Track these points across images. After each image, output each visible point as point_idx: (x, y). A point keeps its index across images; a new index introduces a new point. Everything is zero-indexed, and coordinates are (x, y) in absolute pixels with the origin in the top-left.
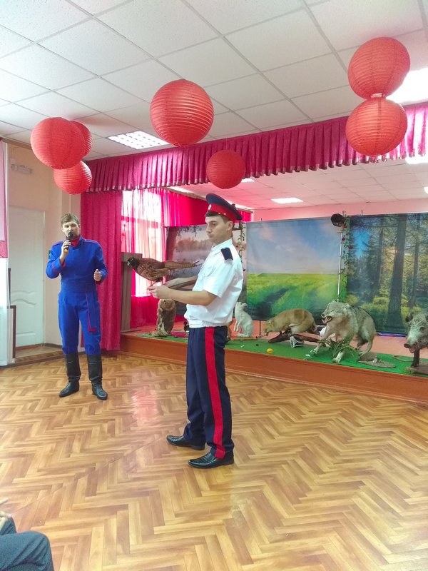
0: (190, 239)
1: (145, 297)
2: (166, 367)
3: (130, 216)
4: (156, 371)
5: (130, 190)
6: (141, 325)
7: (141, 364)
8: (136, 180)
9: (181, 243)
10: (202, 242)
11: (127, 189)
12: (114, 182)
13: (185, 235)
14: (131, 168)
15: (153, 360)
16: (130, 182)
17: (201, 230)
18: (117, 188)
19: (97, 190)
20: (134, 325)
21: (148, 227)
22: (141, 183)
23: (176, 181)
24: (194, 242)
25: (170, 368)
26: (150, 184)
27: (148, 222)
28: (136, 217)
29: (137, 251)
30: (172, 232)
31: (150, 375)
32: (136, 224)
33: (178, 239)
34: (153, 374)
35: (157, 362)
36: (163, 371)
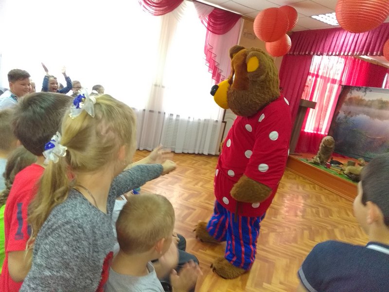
0: (359, 97)
1: (311, 133)
2: (312, 186)
3: (316, 73)
4: (304, 187)
5: (319, 55)
6: (303, 152)
7: (295, 179)
8: (325, 49)
9: (351, 99)
10: (369, 101)
11: (317, 55)
12: (309, 49)
13: (355, 94)
14: (324, 39)
15: (304, 178)
16: (320, 50)
17: (371, 91)
18: (309, 53)
19: (295, 53)
20: (298, 150)
21: (328, 82)
22: (329, 51)
23: (357, 52)
24: (362, 100)
25: (314, 188)
26: (336, 52)
27: (329, 78)
28: (320, 74)
29: (314, 100)
30: (345, 89)
31: (298, 188)
32: (319, 79)
33: (349, 96)
34: (301, 188)
35: (307, 181)
36: (308, 188)
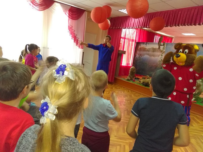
0: (144, 47)
1: (125, 66)
2: (127, 91)
3: (124, 37)
4: (124, 92)
5: (124, 29)
6: (122, 75)
7: (120, 88)
8: (126, 25)
9: (140, 48)
10: (148, 48)
11: (123, 28)
12: (119, 26)
13: (142, 46)
14: (126, 20)
15: (124, 88)
16: (124, 26)
17: (148, 44)
18: (120, 28)
19: (113, 28)
20: (120, 75)
21: (130, 41)
22: (128, 26)
23: (140, 26)
24: (145, 49)
25: (129, 91)
26: (131, 27)
27: (130, 39)
28: (126, 37)
29: (125, 50)
30: (138, 44)
31: (121, 92)
32: (126, 40)
33: (139, 47)
34: (122, 92)
35: (125, 89)
36: (126, 92)
